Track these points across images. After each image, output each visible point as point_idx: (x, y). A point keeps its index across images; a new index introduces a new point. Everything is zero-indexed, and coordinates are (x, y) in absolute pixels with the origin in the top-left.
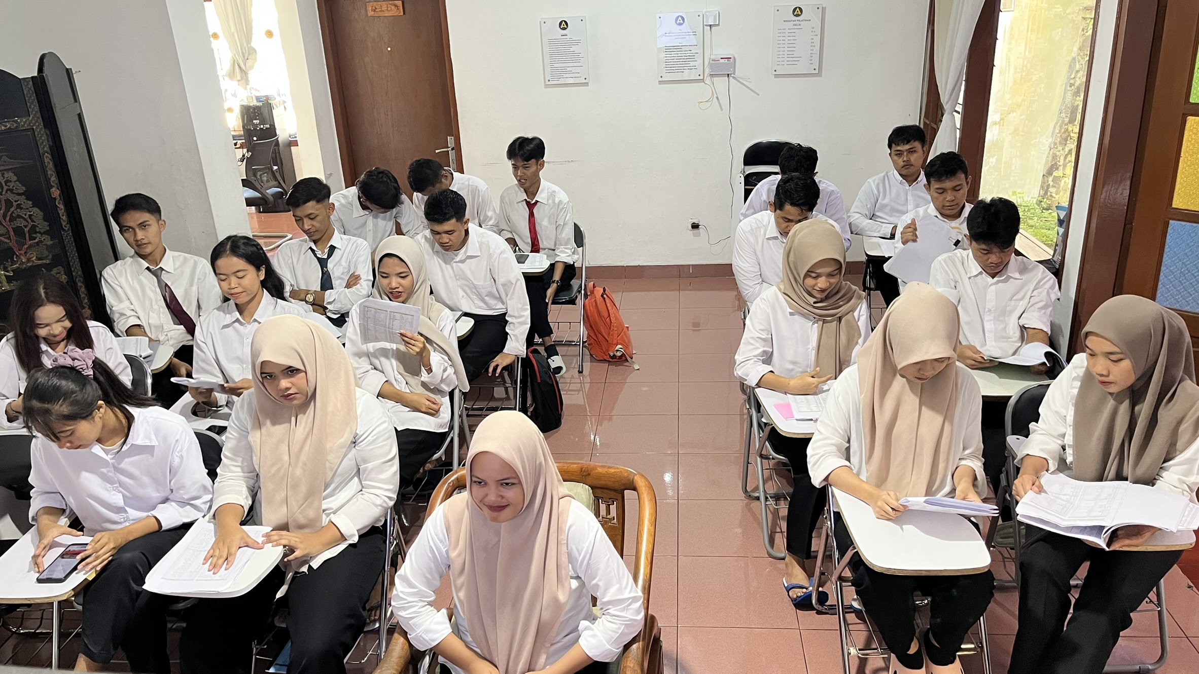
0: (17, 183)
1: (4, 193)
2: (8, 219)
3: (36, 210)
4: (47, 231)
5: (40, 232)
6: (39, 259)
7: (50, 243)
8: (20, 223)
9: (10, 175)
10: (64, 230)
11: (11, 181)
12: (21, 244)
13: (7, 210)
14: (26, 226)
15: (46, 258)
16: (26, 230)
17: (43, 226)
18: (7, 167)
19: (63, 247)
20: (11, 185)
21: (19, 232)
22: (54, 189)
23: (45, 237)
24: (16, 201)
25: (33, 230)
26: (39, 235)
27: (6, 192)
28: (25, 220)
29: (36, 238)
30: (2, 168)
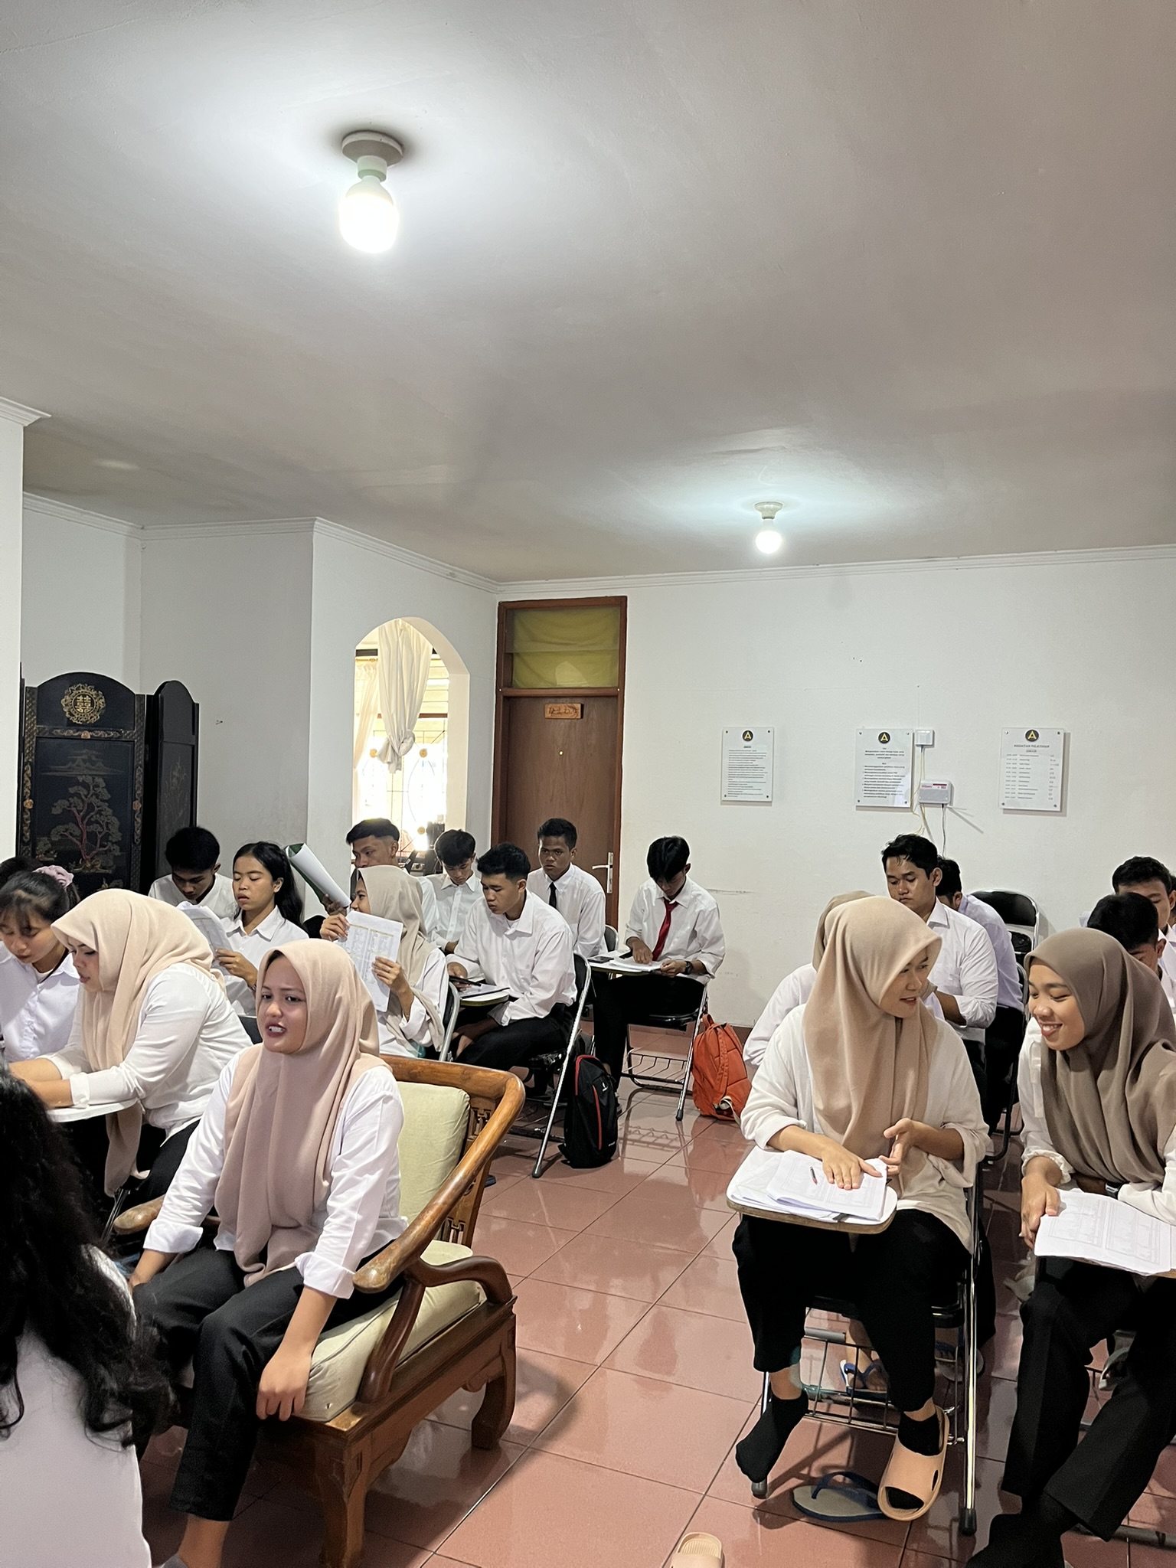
0: (105, 790)
1: (89, 796)
2: (85, 822)
3: (115, 820)
4: (119, 841)
5: (111, 841)
6: (104, 868)
7: (118, 853)
8: (94, 828)
9: (100, 780)
10: (134, 843)
11: (99, 787)
12: (89, 850)
13: (87, 813)
14: (100, 833)
15: (111, 870)
16: (100, 836)
17: (117, 836)
18: (98, 773)
19: (129, 862)
20: (98, 790)
21: (92, 836)
22: (136, 803)
23: (115, 847)
24: (98, 807)
25: (106, 837)
26: (110, 844)
27: (92, 796)
28: (101, 826)
29: (105, 847)
30: (94, 773)
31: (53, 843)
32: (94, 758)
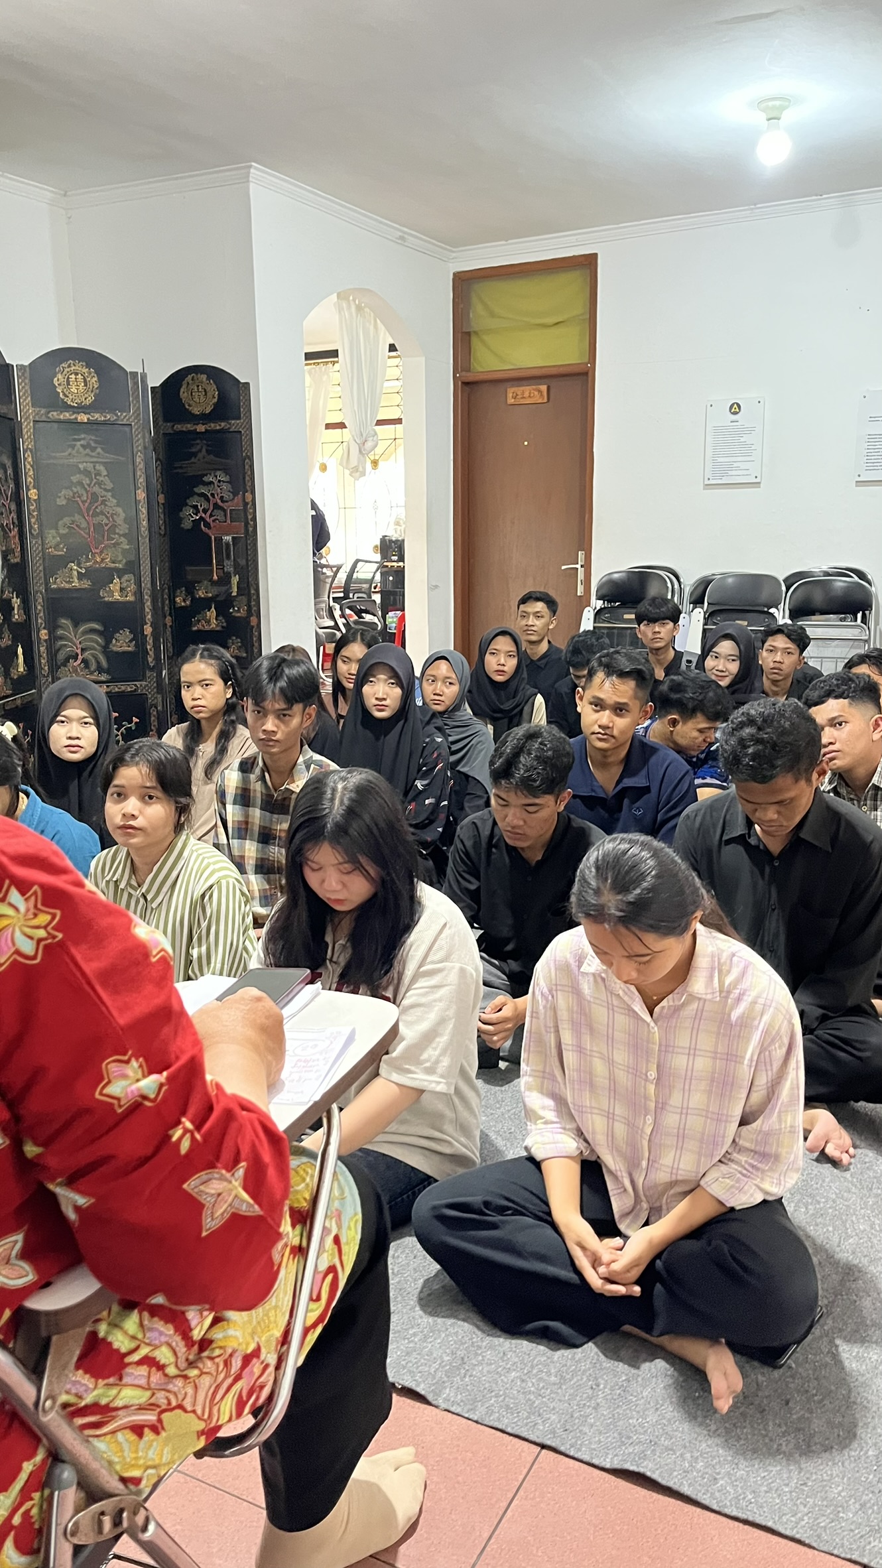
0: (107, 478)
2: (90, 513)
3: (119, 510)
4: (126, 534)
5: (118, 534)
6: (113, 562)
7: (126, 547)
8: (100, 519)
10: (141, 536)
12: (98, 543)
14: (106, 525)
15: (120, 562)
17: (123, 528)
19: (136, 554)
20: (101, 479)
21: (98, 529)
22: (139, 492)
23: (122, 539)
24: (102, 497)
25: (113, 529)
27: (94, 485)
28: (107, 517)
29: (113, 539)
30: (95, 460)
31: (62, 536)
32: (93, 445)
